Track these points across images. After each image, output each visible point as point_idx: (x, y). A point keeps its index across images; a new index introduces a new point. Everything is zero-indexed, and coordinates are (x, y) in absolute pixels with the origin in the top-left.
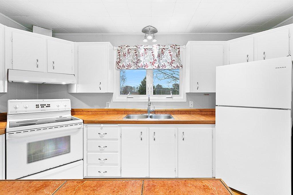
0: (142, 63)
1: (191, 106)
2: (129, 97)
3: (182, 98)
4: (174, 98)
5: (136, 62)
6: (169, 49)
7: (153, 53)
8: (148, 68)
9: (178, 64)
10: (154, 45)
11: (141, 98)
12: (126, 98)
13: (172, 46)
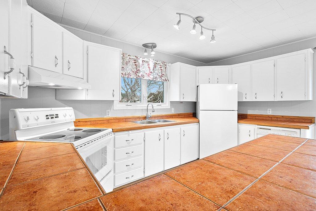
0: (141, 73)
1: (173, 112)
2: (128, 104)
3: (167, 105)
4: (162, 105)
5: (136, 72)
6: (160, 65)
7: (149, 66)
8: (144, 79)
9: (166, 78)
10: (150, 59)
11: (138, 106)
12: (125, 105)
13: (163, 62)
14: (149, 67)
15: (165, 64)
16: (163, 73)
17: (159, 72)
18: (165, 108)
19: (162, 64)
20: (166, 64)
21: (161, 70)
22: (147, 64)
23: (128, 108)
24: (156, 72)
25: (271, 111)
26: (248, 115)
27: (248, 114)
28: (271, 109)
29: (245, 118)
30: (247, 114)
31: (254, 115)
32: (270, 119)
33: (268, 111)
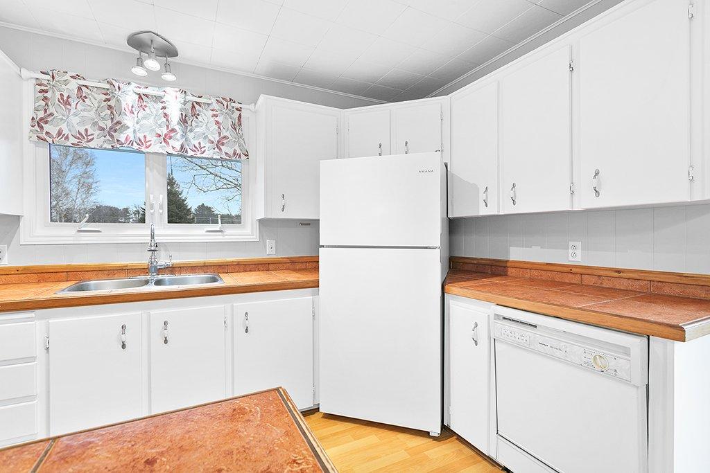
0: (129, 132)
1: (270, 251)
2: (83, 229)
3: (248, 231)
4: (227, 232)
5: (111, 128)
6: (211, 107)
7: (165, 111)
8: (150, 150)
9: (237, 148)
10: (168, 89)
11: (129, 232)
12: (74, 232)
13: (221, 99)
14: (166, 115)
15: (236, 105)
16: (224, 133)
17: (211, 129)
18: (234, 239)
19: (216, 106)
20: (239, 106)
21: (217, 123)
22: (161, 105)
23: (83, 238)
24: (197, 130)
25: (579, 252)
26: (508, 264)
27: (511, 259)
28: (579, 244)
29: (500, 275)
30: (507, 261)
31: (525, 266)
32: (576, 279)
33: (571, 251)
